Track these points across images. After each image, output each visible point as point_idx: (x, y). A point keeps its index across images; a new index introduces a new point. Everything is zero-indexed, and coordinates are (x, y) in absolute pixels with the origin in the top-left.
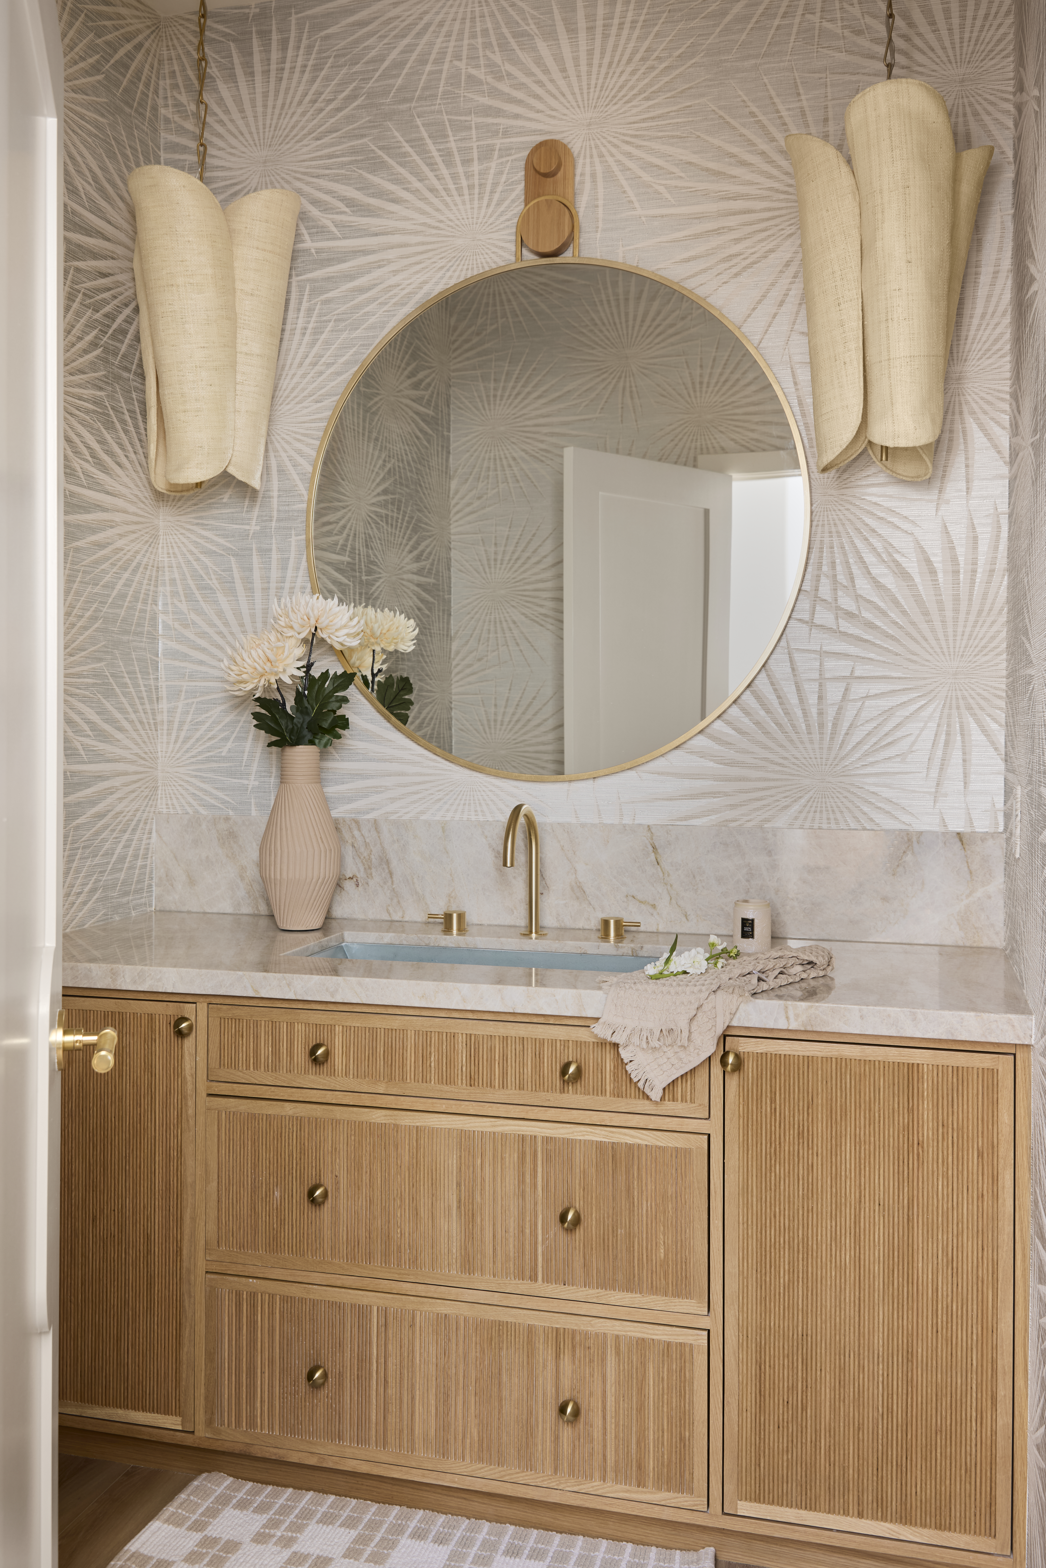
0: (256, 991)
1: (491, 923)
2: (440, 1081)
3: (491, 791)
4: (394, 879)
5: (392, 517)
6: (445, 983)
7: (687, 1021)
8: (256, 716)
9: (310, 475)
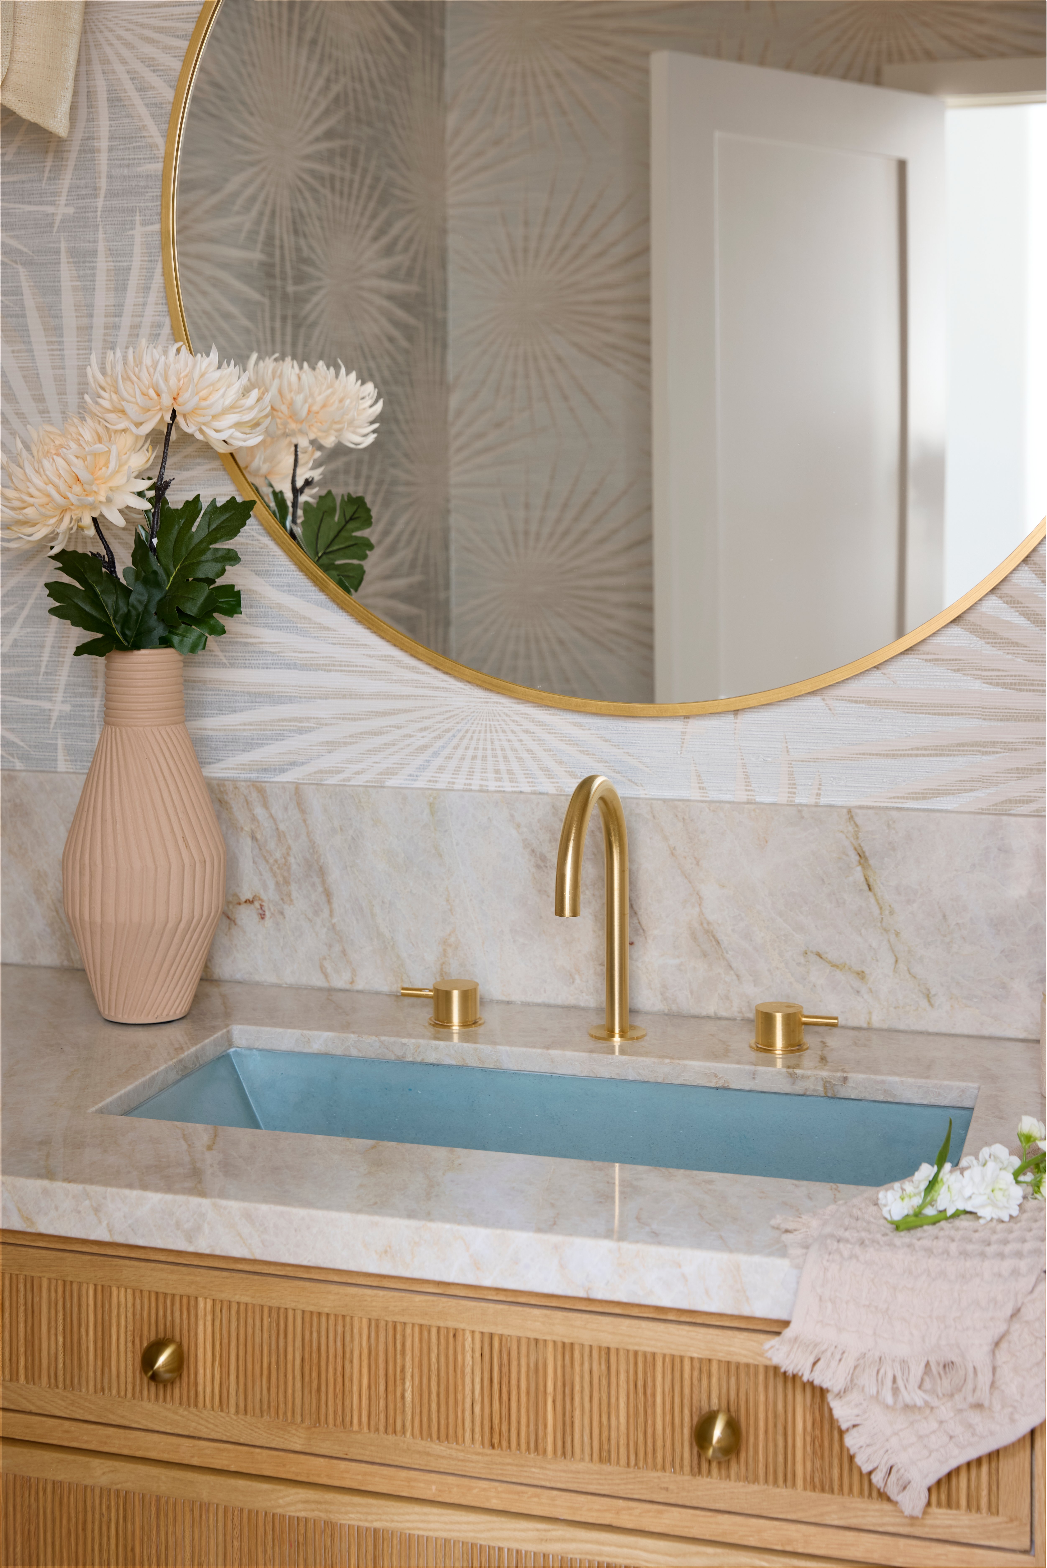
0: (28, 1219)
1: (529, 999)
2: (425, 1432)
3: (527, 731)
4: (335, 906)
5: (342, 180)
6: (434, 1225)
7: (986, 1348)
8: (54, 590)
9: (169, 107)
